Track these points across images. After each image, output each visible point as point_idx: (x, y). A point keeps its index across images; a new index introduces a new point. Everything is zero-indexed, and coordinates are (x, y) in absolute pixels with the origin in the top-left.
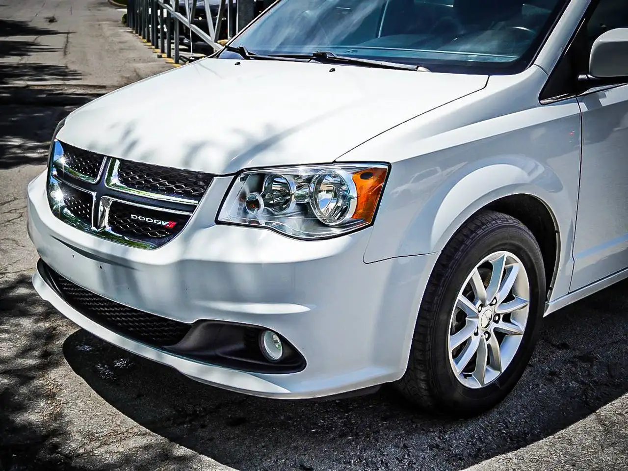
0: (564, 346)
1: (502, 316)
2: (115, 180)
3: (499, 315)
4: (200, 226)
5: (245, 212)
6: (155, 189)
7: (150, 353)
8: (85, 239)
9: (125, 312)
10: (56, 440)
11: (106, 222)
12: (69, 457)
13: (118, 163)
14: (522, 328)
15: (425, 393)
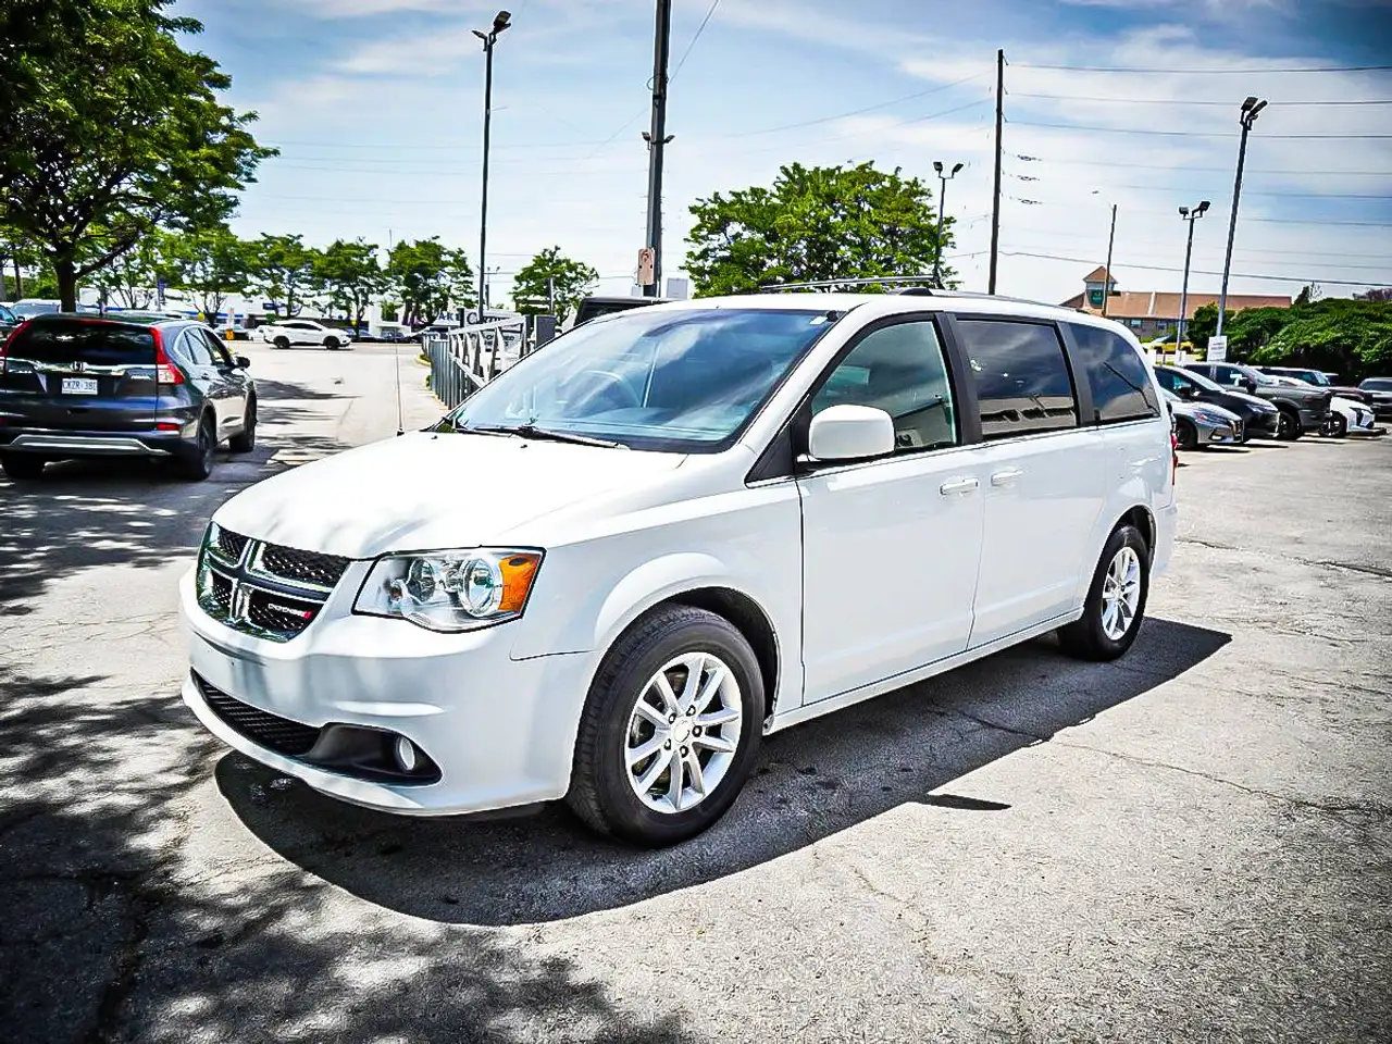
0: (811, 771)
1: (704, 729)
2: (259, 564)
3: (700, 728)
4: (335, 616)
5: (390, 603)
6: (294, 576)
7: (278, 762)
8: (221, 632)
9: (259, 716)
10: (170, 867)
11: (245, 613)
12: (179, 886)
13: (262, 547)
14: (733, 746)
15: (597, 815)
